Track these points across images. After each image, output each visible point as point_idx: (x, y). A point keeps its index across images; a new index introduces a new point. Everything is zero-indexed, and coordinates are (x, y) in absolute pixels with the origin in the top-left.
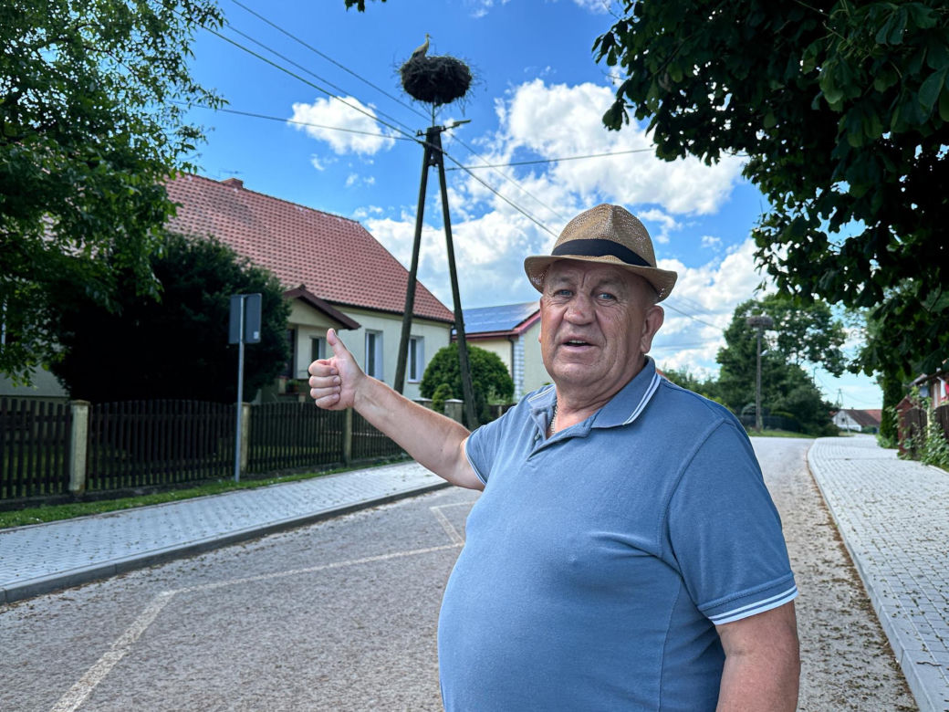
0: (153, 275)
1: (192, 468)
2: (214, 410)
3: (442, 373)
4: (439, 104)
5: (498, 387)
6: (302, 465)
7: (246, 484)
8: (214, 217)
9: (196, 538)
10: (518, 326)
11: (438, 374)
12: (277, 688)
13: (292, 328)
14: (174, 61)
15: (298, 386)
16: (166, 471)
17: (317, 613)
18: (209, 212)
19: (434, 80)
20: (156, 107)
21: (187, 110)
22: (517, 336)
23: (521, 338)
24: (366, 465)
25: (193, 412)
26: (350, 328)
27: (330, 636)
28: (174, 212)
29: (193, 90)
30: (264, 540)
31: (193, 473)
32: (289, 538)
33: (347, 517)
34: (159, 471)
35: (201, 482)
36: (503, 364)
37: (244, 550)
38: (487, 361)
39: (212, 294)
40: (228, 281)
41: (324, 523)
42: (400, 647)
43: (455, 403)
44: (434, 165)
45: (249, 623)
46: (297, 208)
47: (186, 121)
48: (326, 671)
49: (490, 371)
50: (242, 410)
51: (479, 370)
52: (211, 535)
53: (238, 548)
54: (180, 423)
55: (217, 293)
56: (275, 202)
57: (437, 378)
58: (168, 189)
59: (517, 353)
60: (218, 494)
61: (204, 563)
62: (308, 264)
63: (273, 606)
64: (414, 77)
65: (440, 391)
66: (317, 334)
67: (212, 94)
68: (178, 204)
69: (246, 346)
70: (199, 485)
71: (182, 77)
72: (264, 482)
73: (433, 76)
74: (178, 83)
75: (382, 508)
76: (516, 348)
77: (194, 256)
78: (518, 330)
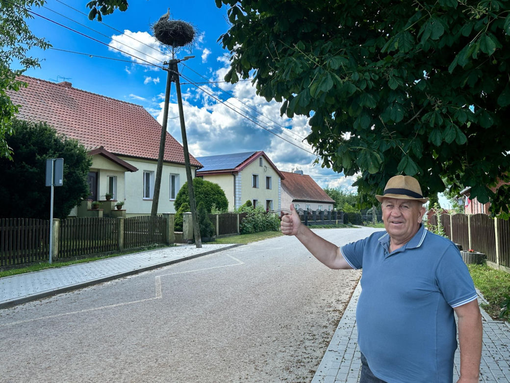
0: (7, 146)
1: (24, 256)
2: (38, 223)
3: (187, 196)
4: (176, 46)
5: (218, 203)
6: (92, 253)
7: (56, 264)
8: (53, 106)
9: (15, 297)
10: (237, 167)
11: (184, 197)
12: (23, 373)
13: (96, 171)
14: (19, 21)
15: (98, 205)
16: (9, 258)
17: (62, 336)
18: (50, 102)
19: (171, 34)
20: (9, 46)
21: (28, 49)
22: (237, 172)
23: (239, 173)
24: (132, 251)
25: (25, 225)
26: (132, 171)
27: (62, 347)
28: (16, 110)
29: (30, 38)
30: (53, 297)
31: (25, 259)
32: (68, 296)
33: (106, 283)
34: (5, 258)
35: (30, 264)
36: (222, 190)
37: (40, 303)
38: (212, 189)
39: (41, 156)
40: (51, 148)
41: (91, 287)
42: (95, 351)
43: (188, 214)
44: (174, 81)
45: (24, 342)
46: (104, 99)
47: (28, 55)
48: (51, 365)
49: (214, 195)
50: (54, 223)
51: (208, 194)
52: (24, 295)
53: (38, 302)
54: (17, 231)
55: (45, 155)
56: (91, 95)
57: (183, 199)
58: (11, 99)
59: (237, 182)
60: (38, 271)
61: (15, 311)
62: (109, 133)
63: (41, 333)
64: (161, 32)
65: (183, 207)
66: (112, 175)
67: (42, 40)
68: (19, 106)
69: (55, 188)
70: (28, 266)
71: (24, 31)
72: (67, 263)
73: (171, 32)
74: (22, 35)
75: (129, 277)
76: (237, 179)
77: (32, 133)
78: (238, 169)
